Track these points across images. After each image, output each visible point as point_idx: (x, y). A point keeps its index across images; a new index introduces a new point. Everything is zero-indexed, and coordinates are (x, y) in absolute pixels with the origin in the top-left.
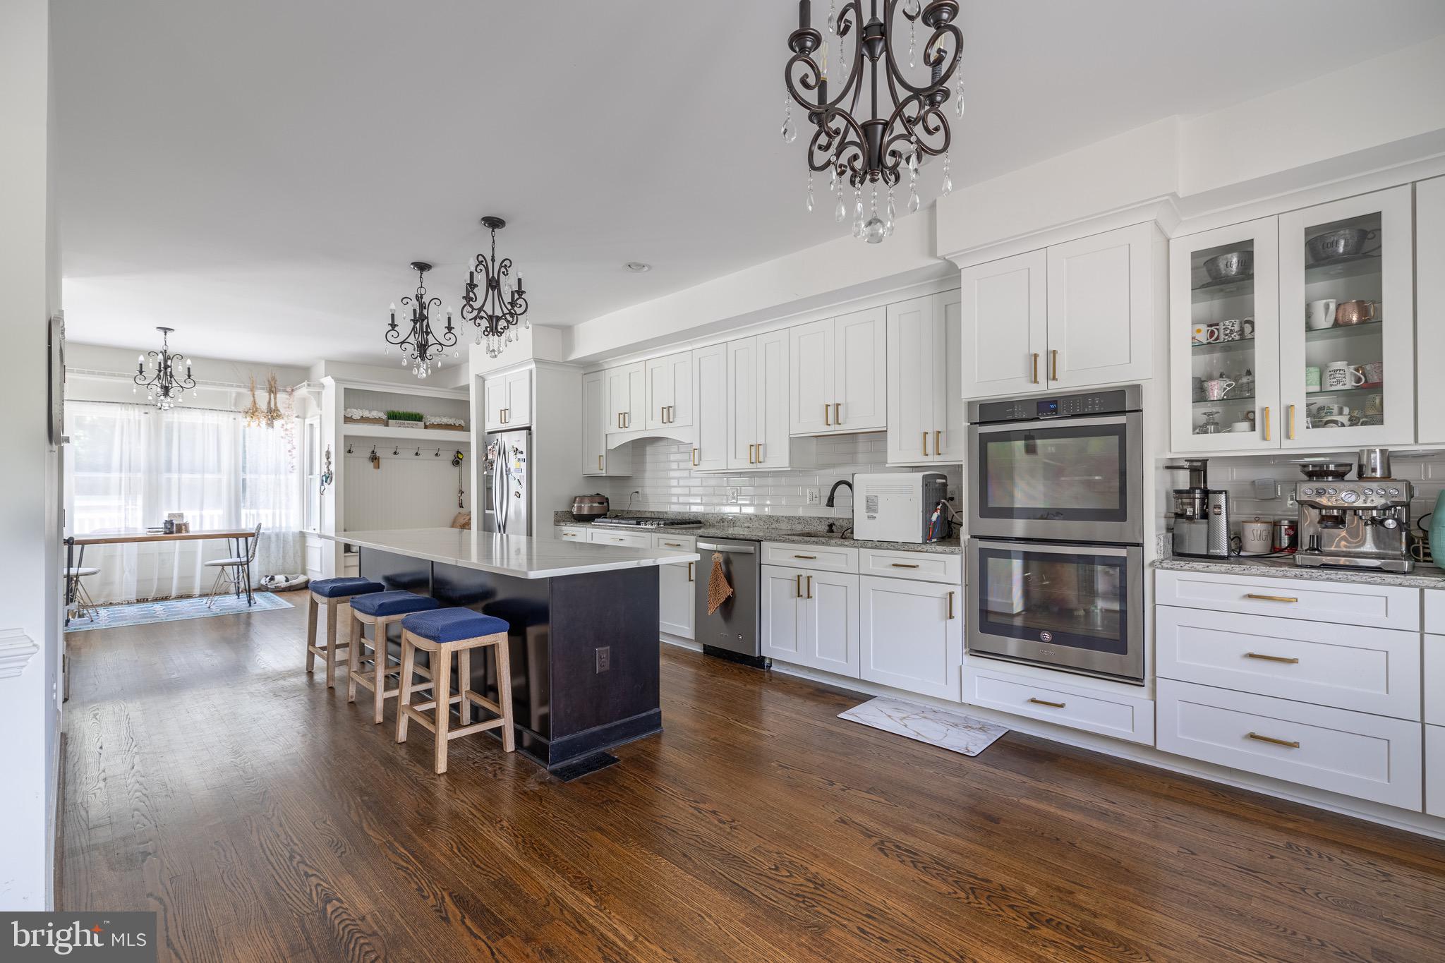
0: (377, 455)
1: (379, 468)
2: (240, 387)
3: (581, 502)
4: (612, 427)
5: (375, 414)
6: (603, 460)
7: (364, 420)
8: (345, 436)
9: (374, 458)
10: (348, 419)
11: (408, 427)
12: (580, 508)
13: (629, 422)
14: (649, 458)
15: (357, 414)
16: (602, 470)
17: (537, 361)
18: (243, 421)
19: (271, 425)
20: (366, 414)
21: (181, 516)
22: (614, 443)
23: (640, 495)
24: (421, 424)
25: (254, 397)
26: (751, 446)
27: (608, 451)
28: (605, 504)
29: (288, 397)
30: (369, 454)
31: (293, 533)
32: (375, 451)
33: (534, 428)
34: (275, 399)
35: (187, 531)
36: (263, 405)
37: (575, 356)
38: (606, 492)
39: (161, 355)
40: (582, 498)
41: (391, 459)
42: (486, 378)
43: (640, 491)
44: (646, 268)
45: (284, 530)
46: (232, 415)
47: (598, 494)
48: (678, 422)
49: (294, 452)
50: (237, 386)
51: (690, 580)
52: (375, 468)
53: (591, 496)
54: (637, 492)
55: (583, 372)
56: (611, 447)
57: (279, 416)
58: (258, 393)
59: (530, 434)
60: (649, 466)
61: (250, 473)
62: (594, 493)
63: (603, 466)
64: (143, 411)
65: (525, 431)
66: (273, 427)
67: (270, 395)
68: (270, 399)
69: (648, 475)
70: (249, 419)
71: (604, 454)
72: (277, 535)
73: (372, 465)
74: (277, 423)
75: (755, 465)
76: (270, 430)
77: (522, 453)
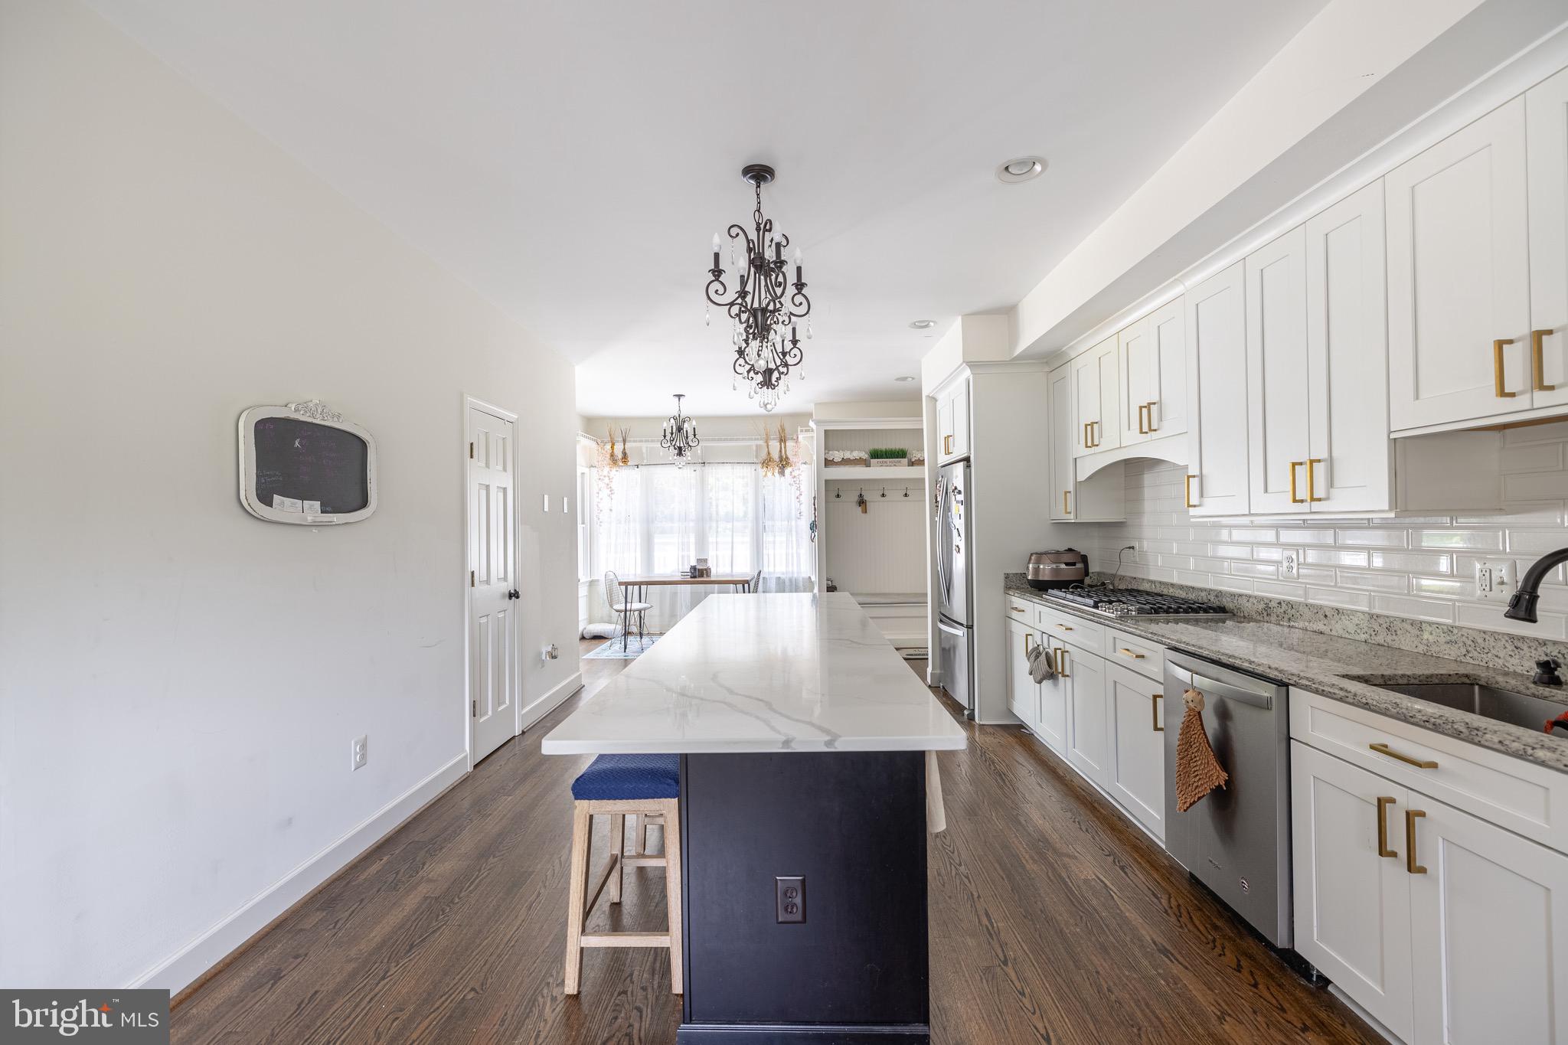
0: (865, 498)
1: (866, 512)
2: (758, 439)
3: (1038, 562)
4: (1078, 449)
5: (856, 455)
6: (1071, 498)
7: (845, 462)
8: (826, 481)
9: (862, 502)
10: (828, 463)
11: (891, 466)
12: (1037, 570)
13: (1101, 436)
14: (1148, 493)
15: (838, 456)
16: (1070, 513)
17: (972, 365)
18: (762, 471)
19: (782, 473)
20: (848, 455)
21: (705, 561)
22: (1086, 471)
23: (1136, 553)
24: (905, 461)
25: (768, 447)
26: (1294, 465)
27: (1077, 484)
28: (1079, 566)
29: (795, 444)
30: (856, 498)
31: (803, 578)
32: (863, 494)
33: (972, 459)
34: (785, 447)
35: (708, 575)
36: (775, 456)
37: (1022, 346)
38: (1081, 547)
39: (672, 421)
40: (1040, 556)
41: (879, 501)
42: (936, 396)
43: (1137, 546)
44: (1038, 168)
45: (795, 575)
46: (753, 467)
47: (1070, 550)
48: (1168, 427)
49: (802, 498)
50: (755, 439)
51: (1156, 728)
52: (863, 512)
53: (1058, 553)
54: (1133, 548)
55: (1047, 369)
56: (1081, 477)
57: (788, 463)
58: (771, 443)
59: (969, 466)
60: (1148, 506)
61: (768, 520)
62: (1062, 548)
63: (1071, 507)
64: (693, 469)
65: (962, 463)
66: (784, 476)
67: (781, 444)
68: (781, 448)
69: (1147, 520)
70: (765, 469)
71: (1071, 487)
72: (790, 580)
73: (860, 509)
74: (788, 471)
75: (1304, 507)
76: (783, 478)
77: (960, 492)
